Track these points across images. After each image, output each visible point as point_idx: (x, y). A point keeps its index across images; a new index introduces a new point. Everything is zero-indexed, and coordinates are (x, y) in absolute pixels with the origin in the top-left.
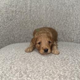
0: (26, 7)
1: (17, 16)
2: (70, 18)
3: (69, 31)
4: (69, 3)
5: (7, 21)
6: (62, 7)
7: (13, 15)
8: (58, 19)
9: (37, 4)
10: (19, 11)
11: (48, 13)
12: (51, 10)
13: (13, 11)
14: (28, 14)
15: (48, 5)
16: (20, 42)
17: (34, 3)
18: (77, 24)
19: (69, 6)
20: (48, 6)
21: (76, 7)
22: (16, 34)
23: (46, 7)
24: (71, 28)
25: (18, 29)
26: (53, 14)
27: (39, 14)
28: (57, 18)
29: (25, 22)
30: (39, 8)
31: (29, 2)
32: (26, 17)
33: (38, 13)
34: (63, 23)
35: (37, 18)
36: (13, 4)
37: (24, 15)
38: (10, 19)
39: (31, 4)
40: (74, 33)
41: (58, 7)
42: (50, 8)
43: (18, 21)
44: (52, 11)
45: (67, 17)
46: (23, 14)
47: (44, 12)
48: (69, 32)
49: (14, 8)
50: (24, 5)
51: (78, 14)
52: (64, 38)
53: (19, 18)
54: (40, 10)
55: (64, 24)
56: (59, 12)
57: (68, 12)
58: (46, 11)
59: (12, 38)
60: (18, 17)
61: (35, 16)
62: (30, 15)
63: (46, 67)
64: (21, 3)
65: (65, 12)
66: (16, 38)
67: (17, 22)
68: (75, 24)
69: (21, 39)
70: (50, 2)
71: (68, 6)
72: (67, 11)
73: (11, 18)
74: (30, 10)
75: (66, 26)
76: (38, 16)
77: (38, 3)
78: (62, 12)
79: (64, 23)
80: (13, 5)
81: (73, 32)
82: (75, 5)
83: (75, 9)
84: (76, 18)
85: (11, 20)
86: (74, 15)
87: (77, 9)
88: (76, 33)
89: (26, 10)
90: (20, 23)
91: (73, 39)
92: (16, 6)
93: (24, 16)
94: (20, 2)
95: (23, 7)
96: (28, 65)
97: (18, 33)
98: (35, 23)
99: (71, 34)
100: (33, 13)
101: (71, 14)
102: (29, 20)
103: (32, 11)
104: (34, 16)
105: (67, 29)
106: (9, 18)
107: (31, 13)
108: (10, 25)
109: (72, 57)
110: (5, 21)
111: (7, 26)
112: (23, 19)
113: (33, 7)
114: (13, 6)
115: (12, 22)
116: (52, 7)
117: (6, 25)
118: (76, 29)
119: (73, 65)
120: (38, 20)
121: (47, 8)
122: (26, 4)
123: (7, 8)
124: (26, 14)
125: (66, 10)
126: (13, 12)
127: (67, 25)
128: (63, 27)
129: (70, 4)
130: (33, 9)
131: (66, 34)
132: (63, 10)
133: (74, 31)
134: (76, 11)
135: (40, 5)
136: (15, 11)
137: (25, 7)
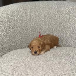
3: (66, 36)
6: (59, 15)
8: (56, 26)
9: (36, 12)
10: (20, 20)
11: (46, 20)
12: (49, 17)
13: (15, 20)
14: (28, 22)
15: (46, 13)
17: (33, 12)
19: (66, 13)
21: (72, 14)
24: (68, 33)
25: (19, 36)
26: (51, 21)
29: (26, 30)
31: (29, 11)
32: (27, 25)
33: (38, 21)
34: (61, 29)
35: (36, 25)
37: (25, 23)
40: (71, 38)
45: (64, 23)
47: (43, 20)
48: (66, 37)
49: (16, 18)
50: (24, 14)
51: (74, 21)
52: (62, 43)
54: (39, 18)
60: (19, 25)
62: (30, 23)
63: (45, 72)
64: (21, 12)
65: (62, 19)
66: (17, 45)
67: (18, 29)
68: (72, 30)
69: (22, 45)
70: (48, 11)
72: (64, 18)
73: (12, 26)
74: (30, 18)
75: (63, 32)
78: (59, 19)
84: (72, 25)
85: (13, 28)
86: (70, 22)
87: (73, 16)
88: (73, 38)
92: (17, 15)
95: (24, 16)
96: (29, 71)
98: (35, 30)
100: (33, 21)
105: (64, 34)
109: (69, 61)
110: (8, 29)
111: (10, 34)
114: (15, 16)
116: (50, 15)
119: (70, 69)
120: (37, 27)
121: (45, 16)
122: (26, 13)
123: (9, 18)
128: (61, 32)
130: (33, 17)
131: (64, 39)
132: (60, 17)
135: (39, 14)
136: (17, 20)
137: (25, 16)
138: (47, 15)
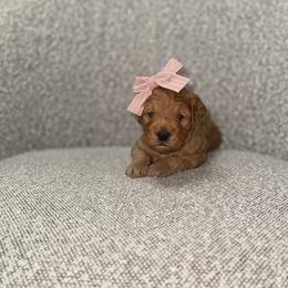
0: (86, 24)
1: (53, 57)
2: (243, 63)
3: (236, 109)
4: (238, 6)
5: (16, 72)
6: (215, 24)
7: (38, 53)
8: (199, 68)
9: (126, 12)
10: (61, 39)
11: (165, 44)
12: (176, 32)
13: (40, 36)
14: (93, 48)
15: (165, 15)
16: (64, 146)
17: (116, 10)
18: (265, 84)
19: (239, 17)
20: (165, 21)
21: (265, 21)
22: (47, 117)
23: (159, 23)
24: (243, 99)
26: (183, 49)
27: (135, 47)
28: (195, 62)
29: (82, 77)
30: (134, 29)
31: (98, 6)
32: (87, 59)
33: (131, 45)
34: (217, 80)
35: (125, 62)
36: (41, 13)
37: (80, 51)
38: (26, 66)
39: (105, 12)
40: (254, 115)
41: (200, 23)
42: (172, 26)
43: (56, 71)
44: (180, 37)
45: (230, 58)
46: (74, 47)
47: (151, 41)
48: (236, 113)
49: (44, 29)
50: (80, 16)
51: (269, 48)
53: (60, 62)
54: (137, 36)
55: (220, 84)
56: (203, 43)
57: (237, 40)
58: (157, 37)
59: (33, 131)
60: (57, 59)
61: (119, 57)
62: (100, 52)
64: (69, 10)
65: (226, 39)
66: (48, 133)
68: (259, 85)
70: (172, 7)
71: (234, 17)
72: (231, 36)
73: (30, 60)
74: (102, 35)
75: (227, 91)
76: (128, 56)
77: (130, 11)
78: (215, 40)
79: (222, 80)
80: (39, 16)
81: (249, 112)
82: (260, 13)
83: (261, 29)
84: (260, 63)
85: (31, 68)
86: (254, 51)
87: (265, 29)
88: (261, 115)
89: (86, 33)
90: (63, 80)
91: (253, 137)
92: (52, 20)
93: (79, 56)
94: (65, 7)
95: (78, 26)
97: (56, 114)
98: (118, 80)
99: (244, 120)
100: (112, 47)
101: (245, 47)
102: (97, 68)
103: (107, 37)
104: (114, 54)
105: (230, 100)
106: (25, 61)
107: (104, 47)
108: (27, 86)
110: (10, 71)
111: (17, 89)
112: (75, 67)
113: (112, 23)
114: (41, 22)
115: (33, 74)
116: (181, 23)
117: (13, 87)
118: (261, 101)
120: (128, 70)
121: (161, 28)
122: (87, 14)
123: (18, 29)
124: (88, 48)
125: (227, 35)
126: (38, 40)
127: (231, 88)
128: (217, 94)
129: (244, 10)
130: (112, 30)
131: (227, 120)
132: (218, 33)
133: (254, 109)
134: (264, 36)
135: (137, 18)
136: (48, 37)
137: (82, 25)
138: (168, 24)
